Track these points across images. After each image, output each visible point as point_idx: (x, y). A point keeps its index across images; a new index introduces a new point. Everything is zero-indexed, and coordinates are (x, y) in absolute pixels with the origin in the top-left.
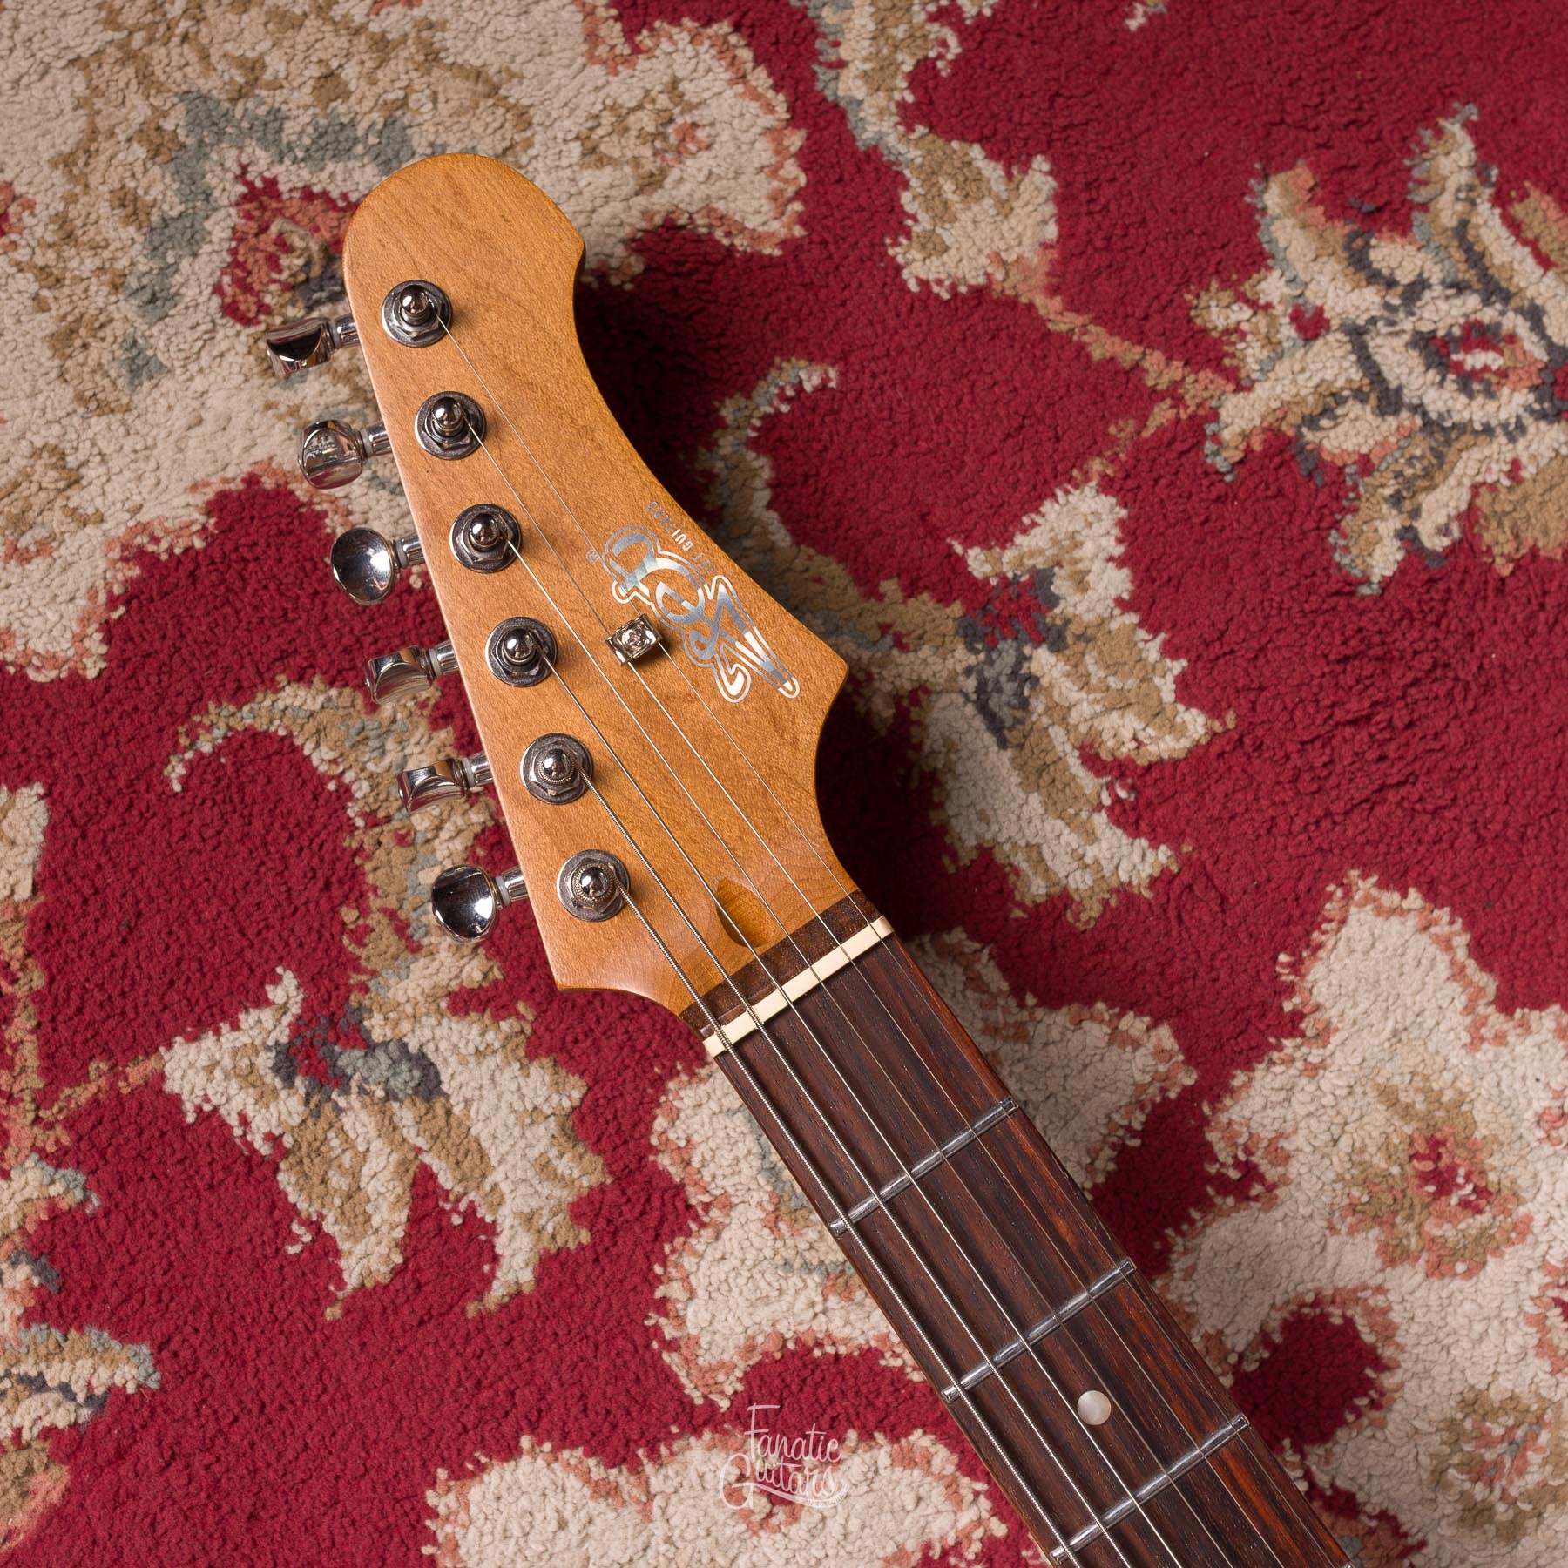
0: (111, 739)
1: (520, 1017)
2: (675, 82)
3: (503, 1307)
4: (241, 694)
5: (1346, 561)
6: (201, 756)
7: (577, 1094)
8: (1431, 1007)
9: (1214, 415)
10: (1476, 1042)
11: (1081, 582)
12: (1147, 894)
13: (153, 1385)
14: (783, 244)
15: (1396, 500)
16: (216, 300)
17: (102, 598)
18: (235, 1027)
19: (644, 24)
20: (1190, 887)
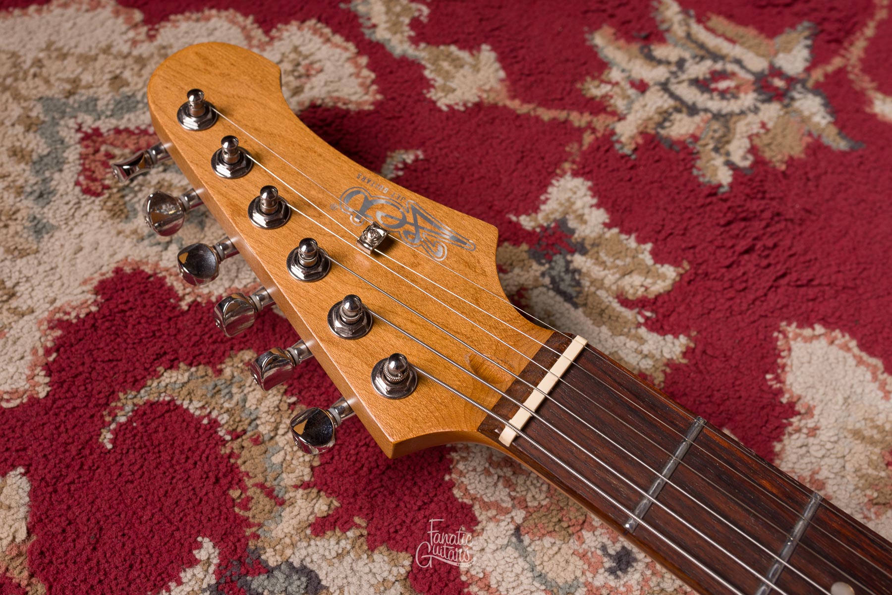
0: (62, 429)
1: (358, 526)
2: (296, 48)
4: (138, 384)
5: (706, 180)
6: (121, 425)
7: (407, 563)
11: (581, 218)
12: (683, 361)
14: (373, 104)
15: (717, 149)
16: (78, 189)
19: (272, 27)
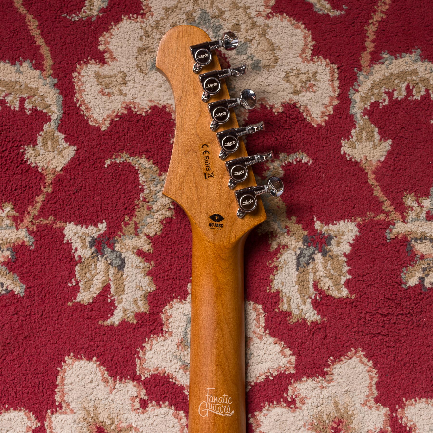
0: (98, 147)
1: (151, 264)
2: (316, 72)
3: (108, 326)
4: (133, 154)
5: (403, 276)
6: (115, 162)
7: (152, 289)
8: (359, 390)
9: (394, 224)
10: (364, 404)
11: (338, 244)
12: (309, 324)
13: (21, 295)
14: (318, 125)
15: (424, 270)
17: (115, 114)
18: (87, 227)
19: (317, 55)
20: (320, 329)
